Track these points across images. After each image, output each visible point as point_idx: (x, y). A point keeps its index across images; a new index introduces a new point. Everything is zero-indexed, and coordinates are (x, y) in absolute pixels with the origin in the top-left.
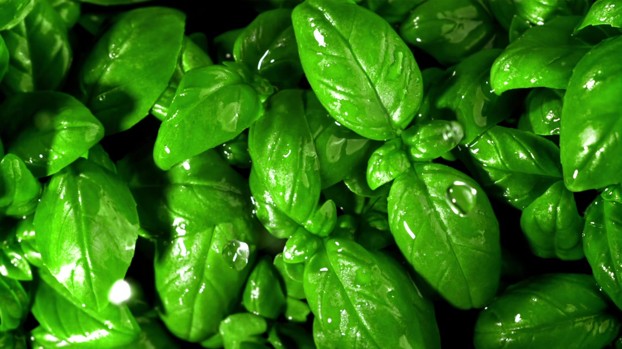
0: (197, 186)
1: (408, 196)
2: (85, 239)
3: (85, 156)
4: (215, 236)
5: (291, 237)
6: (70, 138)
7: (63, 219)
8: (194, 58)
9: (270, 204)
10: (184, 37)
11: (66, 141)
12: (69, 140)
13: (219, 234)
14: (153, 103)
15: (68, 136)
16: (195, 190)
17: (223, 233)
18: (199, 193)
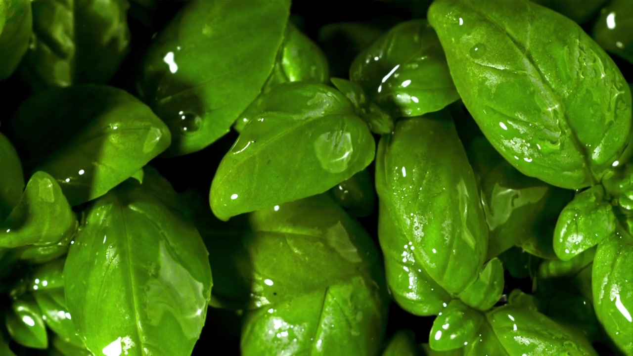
0: (292, 236)
1: (623, 263)
2: (135, 299)
3: (139, 176)
4: (327, 309)
5: (440, 314)
6: (123, 144)
7: (104, 268)
8: (300, 53)
9: (408, 264)
10: (288, 25)
11: (117, 149)
12: (121, 147)
13: (332, 306)
14: (237, 116)
15: (120, 141)
16: (289, 242)
17: (339, 305)
18: (295, 246)
